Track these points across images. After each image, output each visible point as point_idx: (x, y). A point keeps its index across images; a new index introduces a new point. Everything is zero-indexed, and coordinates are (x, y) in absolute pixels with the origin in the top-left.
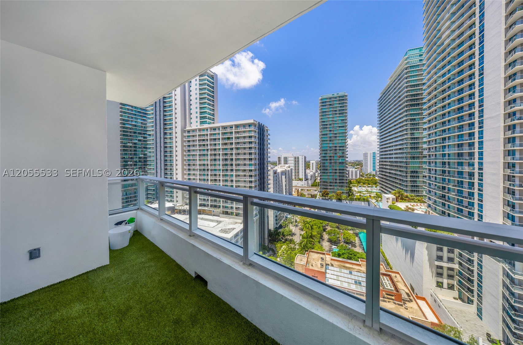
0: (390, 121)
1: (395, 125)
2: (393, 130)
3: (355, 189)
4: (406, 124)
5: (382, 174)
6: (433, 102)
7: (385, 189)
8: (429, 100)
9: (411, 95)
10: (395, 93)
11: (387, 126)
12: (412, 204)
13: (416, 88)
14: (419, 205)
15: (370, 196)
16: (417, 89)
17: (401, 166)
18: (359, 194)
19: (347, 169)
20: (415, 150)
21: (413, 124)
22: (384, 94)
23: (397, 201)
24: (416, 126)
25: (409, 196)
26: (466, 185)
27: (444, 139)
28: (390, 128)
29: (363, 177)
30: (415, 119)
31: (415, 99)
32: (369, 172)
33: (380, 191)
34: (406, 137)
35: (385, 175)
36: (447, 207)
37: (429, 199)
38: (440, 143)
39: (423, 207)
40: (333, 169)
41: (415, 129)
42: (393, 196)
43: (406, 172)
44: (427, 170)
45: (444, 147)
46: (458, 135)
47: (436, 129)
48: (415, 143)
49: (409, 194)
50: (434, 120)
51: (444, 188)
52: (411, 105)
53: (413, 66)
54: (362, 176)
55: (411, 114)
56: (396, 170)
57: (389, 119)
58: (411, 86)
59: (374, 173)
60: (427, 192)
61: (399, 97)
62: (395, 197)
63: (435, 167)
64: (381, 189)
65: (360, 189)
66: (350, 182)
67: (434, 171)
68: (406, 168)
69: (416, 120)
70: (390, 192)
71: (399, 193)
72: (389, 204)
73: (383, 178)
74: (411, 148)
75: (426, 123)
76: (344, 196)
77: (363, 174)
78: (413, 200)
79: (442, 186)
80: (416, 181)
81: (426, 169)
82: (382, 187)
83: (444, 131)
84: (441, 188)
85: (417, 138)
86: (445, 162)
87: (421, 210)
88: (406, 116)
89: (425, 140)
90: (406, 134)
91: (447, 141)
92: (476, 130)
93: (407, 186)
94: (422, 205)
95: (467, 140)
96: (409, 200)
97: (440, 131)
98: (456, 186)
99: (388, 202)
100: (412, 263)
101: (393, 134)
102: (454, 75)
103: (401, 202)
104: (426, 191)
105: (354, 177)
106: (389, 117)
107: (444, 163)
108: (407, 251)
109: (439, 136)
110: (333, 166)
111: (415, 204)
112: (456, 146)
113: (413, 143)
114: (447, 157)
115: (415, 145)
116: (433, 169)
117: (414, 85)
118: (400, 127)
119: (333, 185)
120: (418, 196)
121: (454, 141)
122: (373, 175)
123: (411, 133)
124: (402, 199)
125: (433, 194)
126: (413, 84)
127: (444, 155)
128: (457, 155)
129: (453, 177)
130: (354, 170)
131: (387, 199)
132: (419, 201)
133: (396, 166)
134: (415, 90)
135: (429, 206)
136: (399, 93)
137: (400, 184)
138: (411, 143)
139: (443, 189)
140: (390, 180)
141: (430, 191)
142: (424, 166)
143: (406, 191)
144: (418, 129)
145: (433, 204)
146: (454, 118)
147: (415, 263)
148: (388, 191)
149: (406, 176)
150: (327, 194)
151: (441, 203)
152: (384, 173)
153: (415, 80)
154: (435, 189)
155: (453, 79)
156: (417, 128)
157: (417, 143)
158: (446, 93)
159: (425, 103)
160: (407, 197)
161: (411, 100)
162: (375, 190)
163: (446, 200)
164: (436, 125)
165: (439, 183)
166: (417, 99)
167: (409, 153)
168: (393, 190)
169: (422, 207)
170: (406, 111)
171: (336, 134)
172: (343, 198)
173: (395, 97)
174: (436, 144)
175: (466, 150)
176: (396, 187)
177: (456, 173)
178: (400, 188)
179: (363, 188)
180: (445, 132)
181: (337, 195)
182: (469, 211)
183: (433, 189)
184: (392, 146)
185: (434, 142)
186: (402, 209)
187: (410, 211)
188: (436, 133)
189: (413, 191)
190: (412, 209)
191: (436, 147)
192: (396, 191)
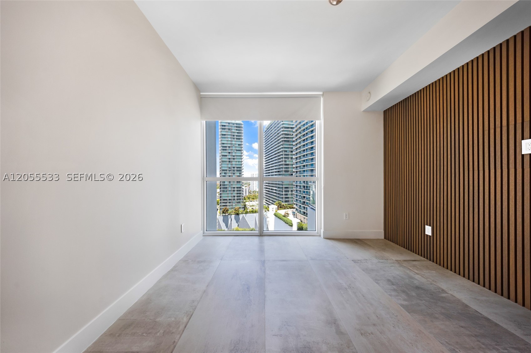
0: (272, 150)
1: (275, 154)
2: (274, 158)
3: (247, 203)
4: (282, 154)
5: (267, 191)
7: (269, 202)
8: (297, 140)
9: (286, 134)
10: (275, 130)
11: (270, 154)
12: (287, 210)
14: (290, 210)
18: (251, 208)
21: (286, 154)
22: (268, 129)
23: (278, 209)
24: (288, 156)
25: (285, 205)
27: (304, 166)
28: (272, 156)
29: (251, 193)
30: (287, 151)
32: (255, 189)
34: (282, 163)
35: (269, 191)
37: (297, 205)
38: (302, 169)
40: (232, 188)
41: (287, 158)
42: (275, 206)
43: (282, 188)
48: (287, 168)
50: (299, 153)
52: (285, 141)
55: (285, 147)
56: (276, 187)
58: (286, 128)
61: (278, 133)
62: (277, 207)
64: (266, 202)
65: (251, 203)
66: (245, 198)
70: (273, 204)
71: (279, 203)
72: (274, 212)
73: (267, 193)
74: (285, 171)
76: (241, 210)
77: (250, 191)
78: (287, 207)
79: (304, 196)
80: (288, 194)
82: (266, 200)
83: (304, 161)
85: (288, 164)
88: (282, 148)
89: (294, 166)
90: (282, 161)
91: (306, 167)
93: (282, 198)
94: (292, 210)
96: (285, 208)
97: (302, 160)
99: (273, 210)
101: (274, 161)
102: (309, 126)
103: (280, 210)
104: (295, 200)
105: (244, 195)
106: (272, 147)
109: (302, 164)
110: (232, 185)
112: (310, 171)
116: (298, 185)
118: (278, 156)
119: (232, 202)
120: (289, 204)
123: (285, 161)
124: (281, 207)
125: (299, 201)
127: (304, 176)
130: (244, 188)
132: (290, 207)
134: (288, 131)
135: (297, 210)
136: (278, 131)
137: (279, 197)
138: (285, 168)
139: (304, 198)
140: (272, 195)
141: (297, 200)
143: (282, 201)
145: (299, 208)
146: (309, 153)
148: (271, 202)
149: (282, 191)
150: (227, 211)
151: (303, 207)
154: (300, 198)
155: (309, 129)
158: (305, 136)
159: (294, 141)
160: (283, 206)
163: (305, 205)
164: (300, 157)
165: (302, 194)
166: (288, 137)
168: (275, 202)
170: (282, 144)
171: (234, 156)
172: (240, 213)
173: (275, 133)
174: (300, 169)
176: (276, 199)
178: (279, 200)
179: (253, 202)
181: (236, 210)
183: (299, 198)
184: (273, 169)
185: (299, 168)
186: (282, 214)
187: (287, 215)
188: (300, 161)
189: (286, 201)
190: (288, 214)
191: (300, 171)
192: (277, 202)
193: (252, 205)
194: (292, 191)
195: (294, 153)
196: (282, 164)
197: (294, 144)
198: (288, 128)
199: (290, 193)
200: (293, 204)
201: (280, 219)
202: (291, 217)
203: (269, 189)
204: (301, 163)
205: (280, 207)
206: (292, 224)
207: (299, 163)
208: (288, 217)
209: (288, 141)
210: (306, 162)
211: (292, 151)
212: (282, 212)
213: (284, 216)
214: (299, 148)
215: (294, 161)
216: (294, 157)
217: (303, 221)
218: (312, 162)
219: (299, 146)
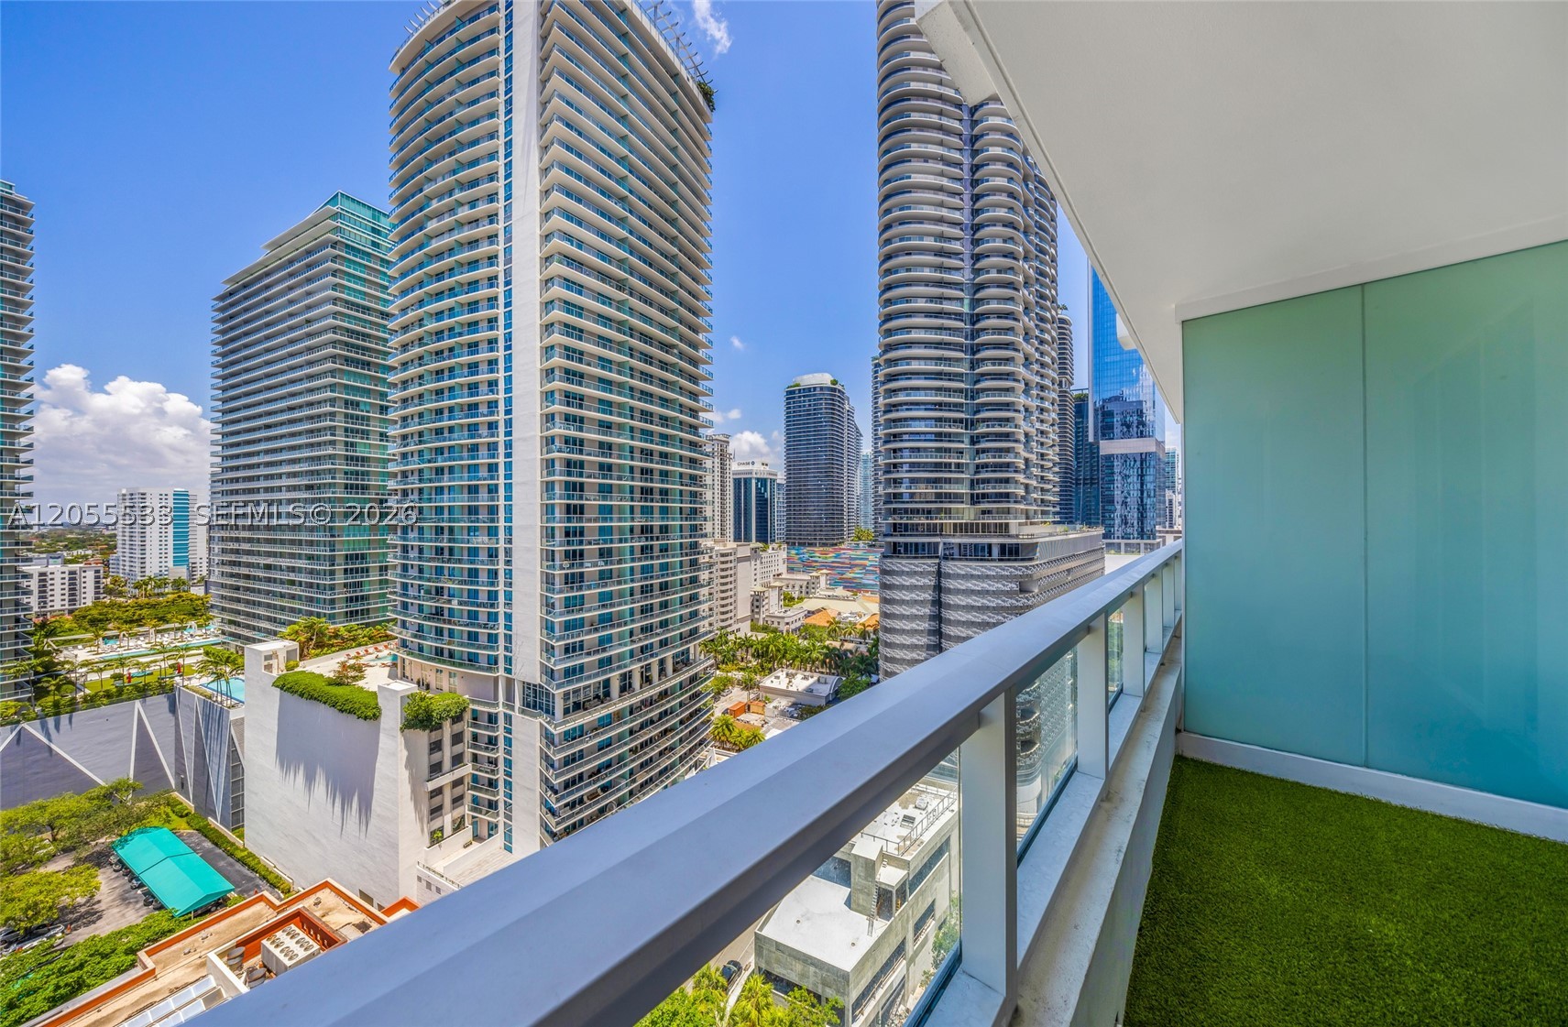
0: (269, 388)
1: (291, 409)
2: (282, 424)
4: (333, 414)
5: (232, 575)
6: (413, 371)
7: (248, 627)
8: (405, 365)
9: (348, 330)
10: (291, 302)
11: (259, 403)
12: (353, 652)
13: (360, 315)
14: (371, 650)
15: (177, 667)
16: (365, 321)
17: (311, 543)
18: (107, 675)
19: (33, 569)
20: (357, 493)
21: (352, 418)
23: (302, 657)
24: (362, 425)
25: (343, 632)
26: (483, 577)
27: (440, 471)
28: (269, 414)
29: (120, 594)
30: (358, 404)
31: (358, 347)
32: (152, 569)
33: (222, 638)
34: (330, 451)
35: (247, 577)
36: (446, 637)
37: (404, 624)
38: (430, 481)
39: (386, 652)
41: (357, 431)
42: (287, 643)
43: (332, 560)
44: (399, 550)
45: (440, 490)
46: (469, 466)
47: (421, 443)
48: (357, 473)
49: (341, 627)
50: (415, 419)
51: (439, 591)
52: (348, 360)
53: (353, 249)
54: (110, 592)
55: (346, 386)
56: (292, 556)
57: (266, 383)
58: (348, 304)
59: (182, 572)
60: (399, 609)
61: (308, 321)
62: (295, 645)
63: (420, 540)
64: (233, 629)
66: (47, 629)
67: (416, 550)
68: (332, 546)
69: (362, 407)
70: (275, 633)
71: (310, 627)
72: (275, 674)
73: (237, 588)
74: (346, 486)
75: (396, 422)
77: (115, 582)
78: (354, 640)
79: (437, 587)
80: (360, 584)
81: (395, 546)
82: (231, 622)
83: (440, 451)
84: (433, 591)
85: (363, 459)
86: (442, 528)
87: (379, 663)
88: (332, 387)
89: (392, 468)
90: (331, 443)
91: (446, 476)
92: (501, 460)
93: (332, 602)
94: (381, 648)
95: (485, 479)
96: (344, 643)
97: (431, 449)
98: (465, 583)
99: (268, 667)
100: (364, 828)
101: (282, 436)
103: (317, 655)
104: (395, 606)
106: (268, 375)
107: (440, 531)
108: (346, 802)
109: (429, 461)
111: (361, 650)
112: (466, 490)
113: (352, 473)
114: (446, 516)
115: (357, 479)
116: (412, 546)
117: (358, 305)
118: (310, 418)
120: (367, 625)
121: (461, 479)
122: (178, 584)
123: (346, 444)
124: (320, 645)
125: (413, 610)
126: (352, 299)
127: (439, 510)
128: (466, 511)
129: (460, 561)
130: (56, 568)
131: (268, 658)
132: (370, 638)
133: (292, 542)
134: (360, 320)
135: (404, 644)
136: (309, 307)
137: (311, 600)
138: (346, 473)
139: (437, 594)
140: (268, 592)
141: (405, 606)
142: (391, 539)
143: (332, 617)
144: (365, 434)
145: (415, 636)
146: (462, 426)
147: (373, 821)
148: (260, 630)
149: (332, 573)
151: (434, 630)
152: (244, 571)
153: (360, 292)
154: (419, 598)
155: (460, 334)
156: (363, 432)
157: (363, 473)
158: (444, 360)
159: (392, 369)
160: (336, 636)
161: (347, 344)
162: (202, 636)
163: (444, 621)
164: (421, 434)
165: (429, 580)
166: (364, 349)
167: (340, 500)
168: (284, 623)
169: (380, 655)
170: (333, 372)
173: (291, 315)
174: (421, 481)
175: (483, 501)
176: (292, 610)
177: (466, 553)
178: (310, 613)
179: (132, 643)
180: (442, 454)
182: (489, 634)
183: (415, 598)
184: (280, 476)
185: (416, 477)
186: (327, 675)
187: (353, 674)
188: (420, 453)
189: (352, 614)
190: (359, 669)
191: (421, 491)
192: (302, 620)
193: (114, 655)
194: (383, 569)
195: (392, 415)
196: (331, 457)
197: (391, 378)
198: (366, 309)
199: (374, 577)
200: (388, 621)
201: (311, 697)
202: (376, 678)
203: (249, 565)
204: (427, 457)
205: (318, 642)
206: (377, 707)
207: (416, 458)
208: (360, 683)
209: (369, 364)
210: (446, 455)
211: (384, 409)
212: (325, 666)
213: (338, 682)
214: (416, 401)
215: (394, 449)
216: (392, 432)
217: (433, 686)
218: (474, 459)
219: (413, 390)
